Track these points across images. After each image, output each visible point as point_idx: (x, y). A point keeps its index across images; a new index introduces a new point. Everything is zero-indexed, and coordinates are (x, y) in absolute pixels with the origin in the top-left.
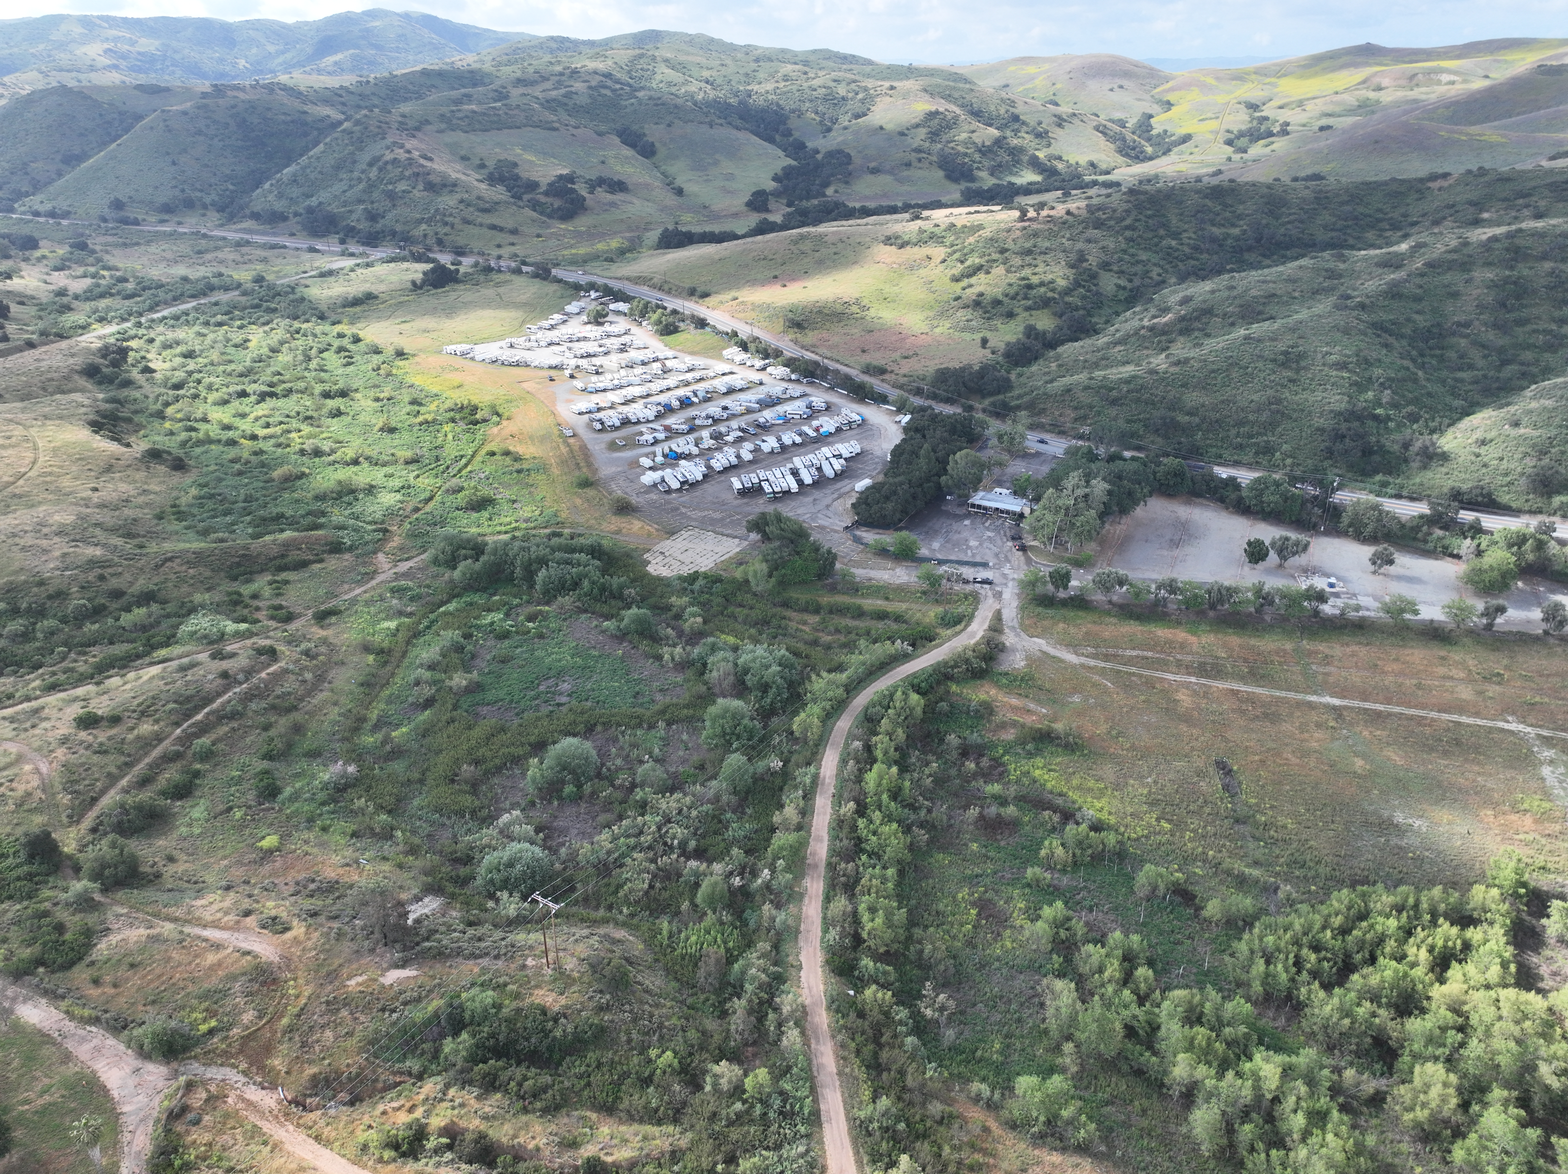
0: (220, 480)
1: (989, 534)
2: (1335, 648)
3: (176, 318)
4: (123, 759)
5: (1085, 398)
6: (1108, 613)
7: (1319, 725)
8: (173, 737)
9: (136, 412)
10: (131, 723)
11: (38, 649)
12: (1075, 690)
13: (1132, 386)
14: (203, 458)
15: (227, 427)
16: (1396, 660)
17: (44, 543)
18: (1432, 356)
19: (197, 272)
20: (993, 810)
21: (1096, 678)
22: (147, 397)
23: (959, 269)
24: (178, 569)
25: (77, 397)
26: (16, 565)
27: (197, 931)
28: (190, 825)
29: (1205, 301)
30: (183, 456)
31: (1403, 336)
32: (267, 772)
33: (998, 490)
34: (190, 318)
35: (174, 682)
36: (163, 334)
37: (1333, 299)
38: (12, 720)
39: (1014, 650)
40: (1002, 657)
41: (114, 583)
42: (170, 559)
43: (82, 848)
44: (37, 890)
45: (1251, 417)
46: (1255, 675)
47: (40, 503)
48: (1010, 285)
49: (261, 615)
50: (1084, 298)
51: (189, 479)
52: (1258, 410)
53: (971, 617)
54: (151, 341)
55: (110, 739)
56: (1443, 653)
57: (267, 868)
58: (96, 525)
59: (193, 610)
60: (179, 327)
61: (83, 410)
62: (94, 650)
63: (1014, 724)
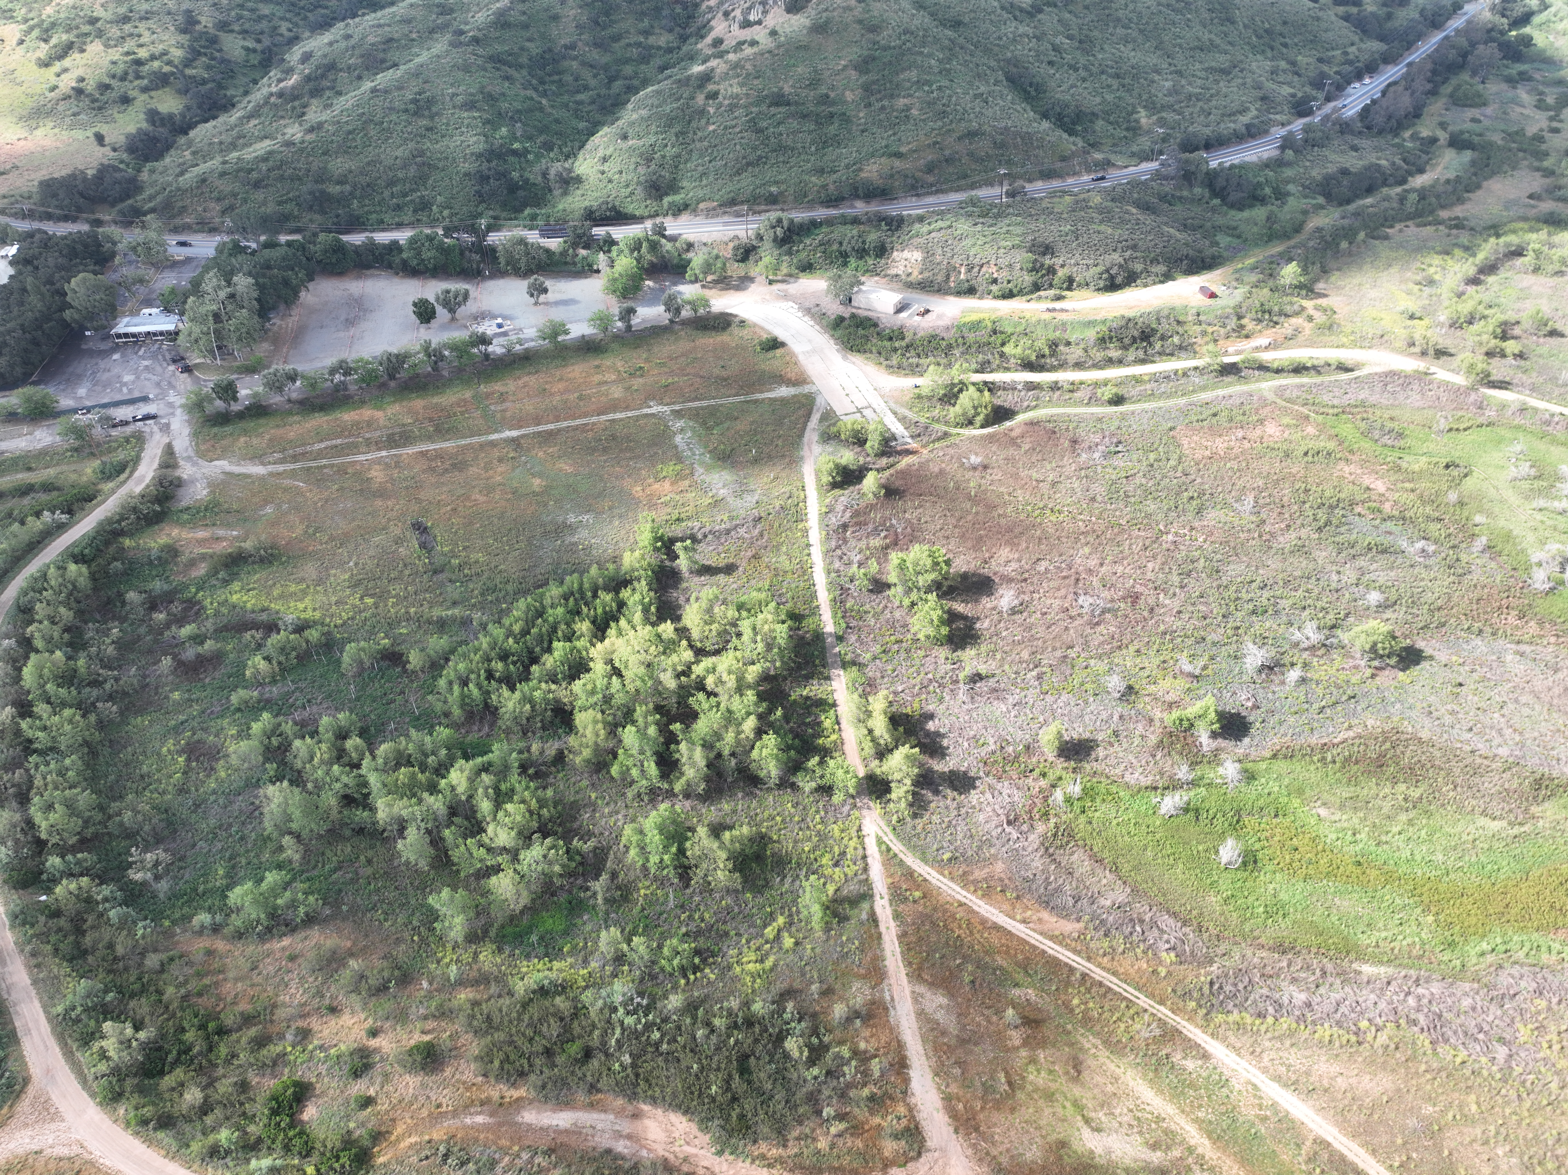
1: (146, 363)
2: (509, 385)
5: (225, 186)
6: (290, 413)
7: (500, 460)
12: (266, 502)
13: (271, 164)
16: (561, 379)
18: (553, 82)
20: (190, 653)
21: (287, 482)
23: (43, 52)
29: (325, 56)
31: (521, 67)
33: (146, 311)
37: (448, 36)
39: (193, 481)
40: (181, 492)
45: (400, 175)
46: (441, 431)
48: (114, 63)
50: (208, 68)
52: (405, 167)
53: (137, 460)
56: (596, 363)
63: (203, 557)
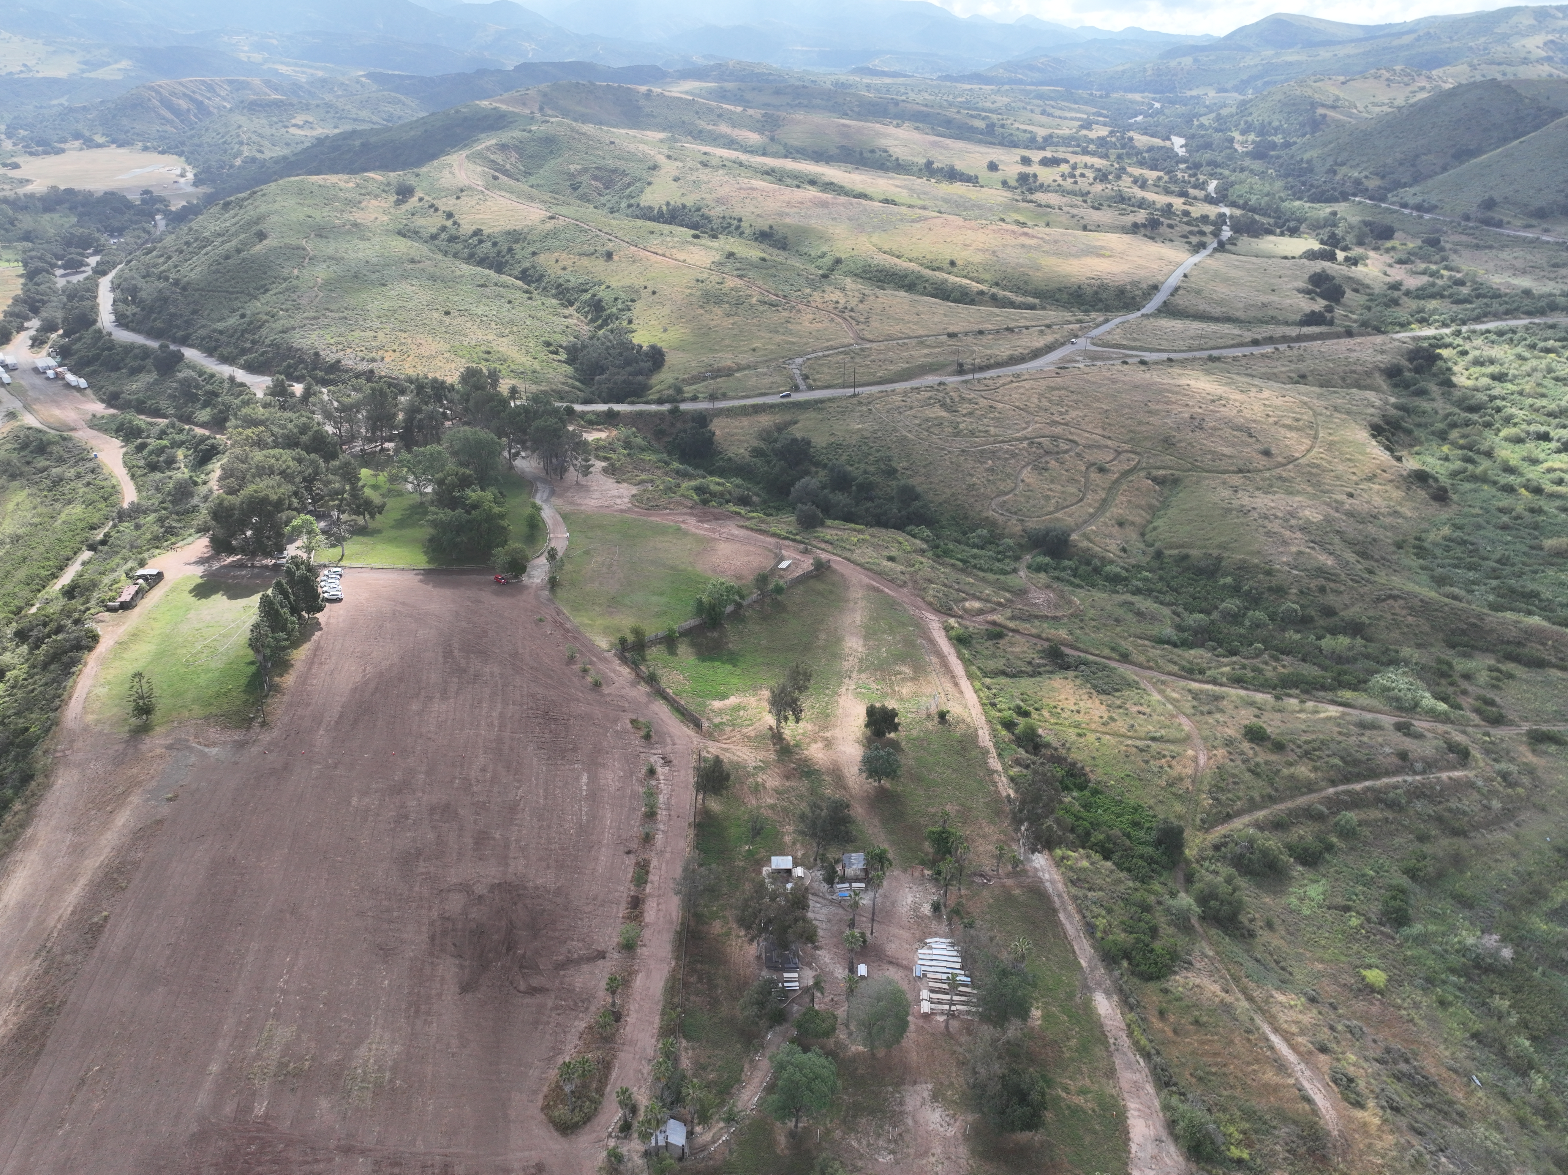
0: (1479, 527)
3: (1500, 333)
4: (1269, 790)
8: (1323, 794)
9: (1419, 425)
10: (1292, 757)
11: (1241, 635)
14: (1469, 496)
15: (1509, 470)
17: (1287, 534)
19: (1543, 287)
22: (1436, 413)
24: (1398, 611)
25: (1371, 396)
26: (1256, 547)
27: (1267, 1029)
28: (1301, 900)
30: (1449, 487)
32: (1403, 891)
34: (1516, 337)
35: (1348, 735)
36: (1478, 348)
38: (1195, 695)
41: (1331, 599)
42: (1395, 598)
43: (1201, 859)
44: (1151, 877)
47: (1298, 492)
49: (1466, 702)
51: (1445, 514)
54: (1464, 353)
55: (1267, 763)
57: (1360, 1005)
58: (1338, 532)
59: (1394, 662)
60: (1499, 344)
61: (1372, 410)
62: (1287, 660)
